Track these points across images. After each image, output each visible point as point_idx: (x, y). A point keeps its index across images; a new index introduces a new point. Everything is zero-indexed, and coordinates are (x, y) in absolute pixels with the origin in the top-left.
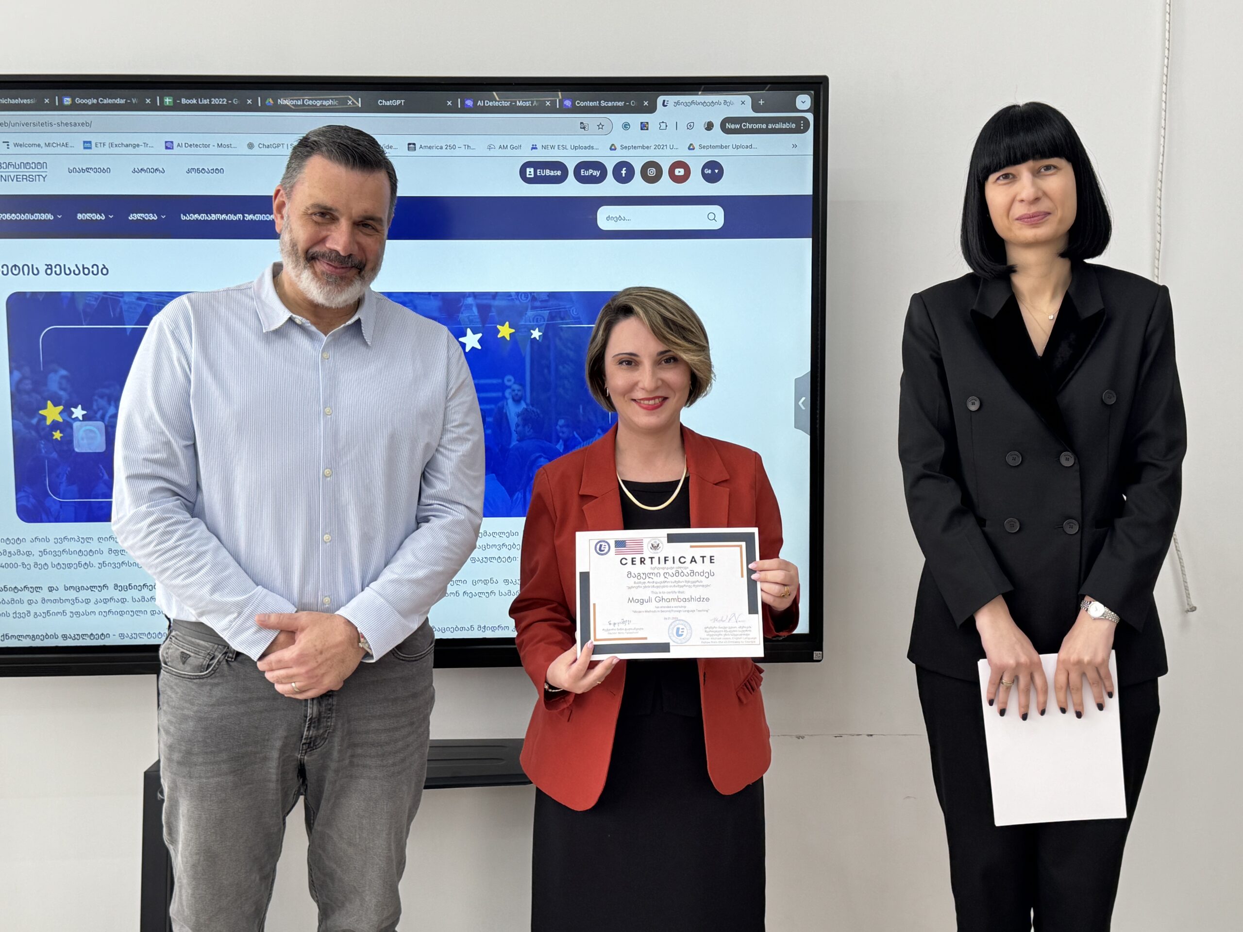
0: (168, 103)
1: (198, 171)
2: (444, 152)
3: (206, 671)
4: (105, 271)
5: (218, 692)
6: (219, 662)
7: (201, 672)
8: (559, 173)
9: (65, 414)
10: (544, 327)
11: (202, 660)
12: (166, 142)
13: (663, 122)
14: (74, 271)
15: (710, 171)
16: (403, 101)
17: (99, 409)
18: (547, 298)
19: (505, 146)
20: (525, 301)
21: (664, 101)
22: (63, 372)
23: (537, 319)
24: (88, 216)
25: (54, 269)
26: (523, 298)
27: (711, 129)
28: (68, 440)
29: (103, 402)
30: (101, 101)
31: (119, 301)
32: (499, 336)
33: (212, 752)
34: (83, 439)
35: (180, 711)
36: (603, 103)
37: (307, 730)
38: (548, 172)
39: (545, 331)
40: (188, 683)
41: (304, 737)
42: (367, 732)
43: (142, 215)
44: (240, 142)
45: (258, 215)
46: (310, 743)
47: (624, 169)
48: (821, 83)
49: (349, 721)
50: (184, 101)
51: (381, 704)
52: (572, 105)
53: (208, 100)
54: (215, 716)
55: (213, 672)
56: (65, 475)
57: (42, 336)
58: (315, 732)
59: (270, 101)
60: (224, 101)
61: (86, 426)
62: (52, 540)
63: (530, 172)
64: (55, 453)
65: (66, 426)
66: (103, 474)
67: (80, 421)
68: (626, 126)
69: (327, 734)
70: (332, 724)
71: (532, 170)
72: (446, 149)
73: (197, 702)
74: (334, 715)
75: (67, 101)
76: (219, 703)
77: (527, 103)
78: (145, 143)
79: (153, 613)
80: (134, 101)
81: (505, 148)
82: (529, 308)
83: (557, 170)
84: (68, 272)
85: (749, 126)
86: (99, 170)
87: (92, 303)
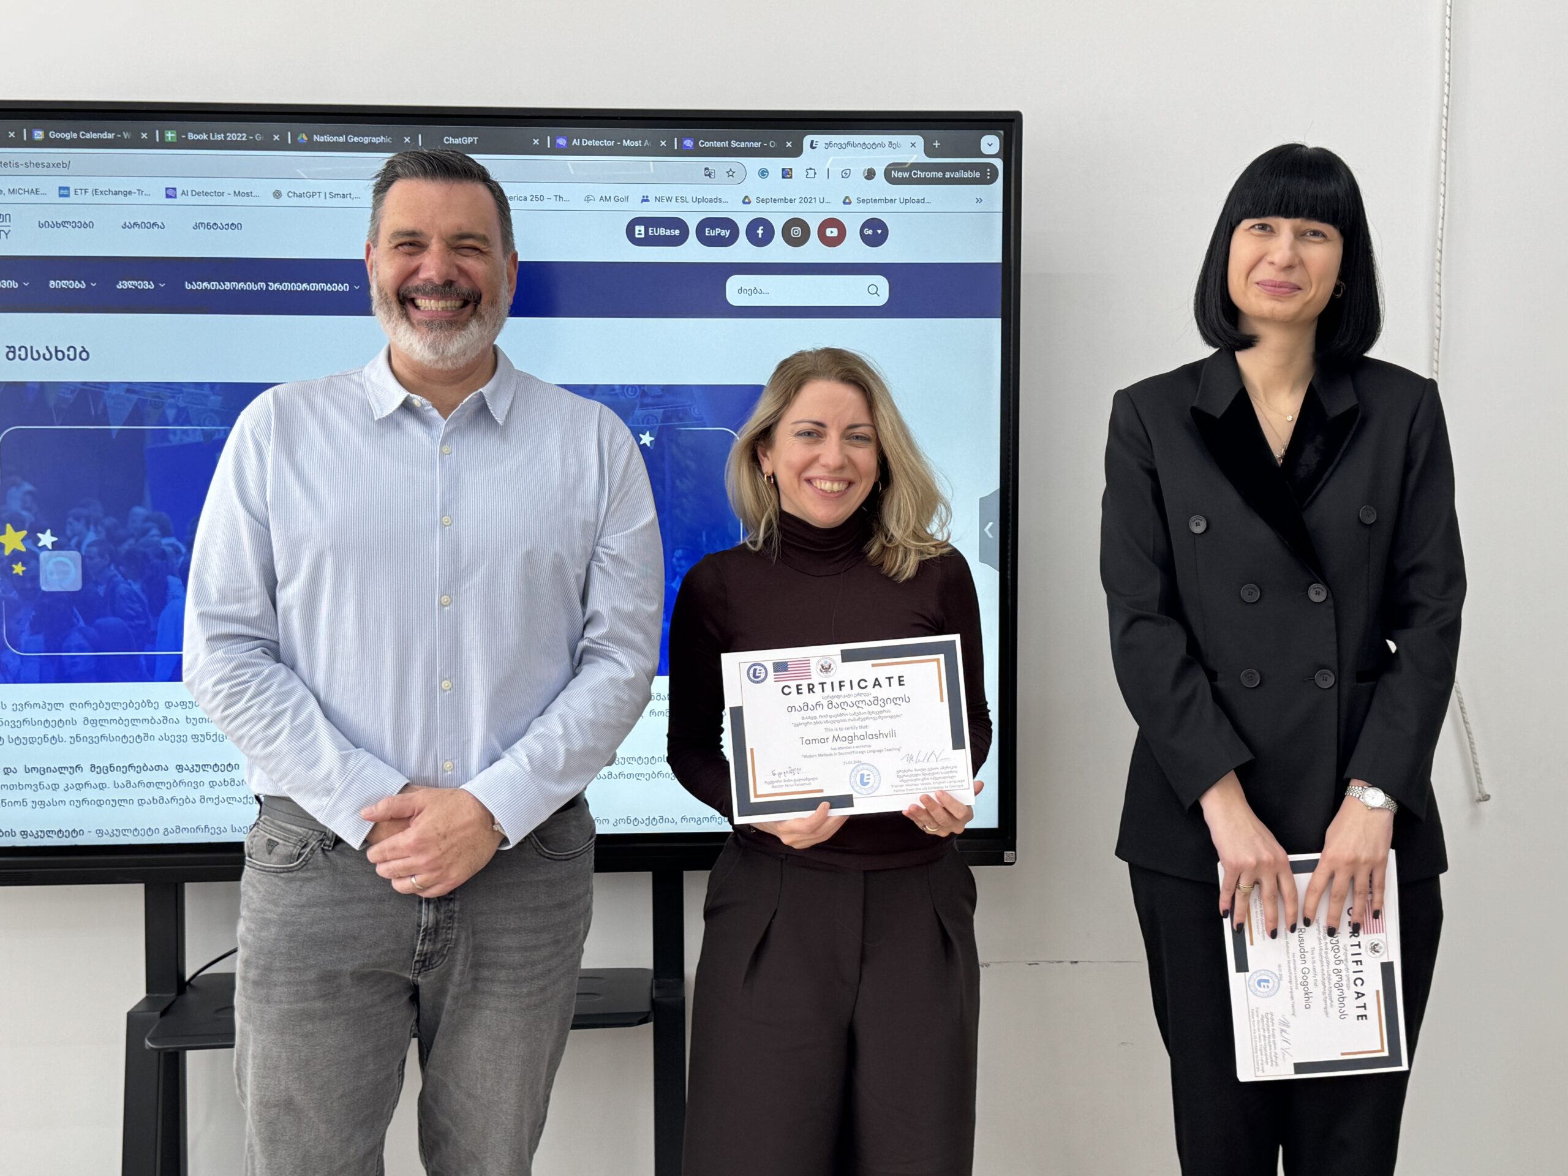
0: (170, 139)
1: (208, 226)
2: (528, 204)
3: (297, 861)
4: (84, 355)
7: (290, 863)
8: (677, 232)
9: (29, 541)
10: (657, 429)
12: (167, 189)
13: (811, 169)
14: (44, 355)
15: (870, 232)
16: (476, 138)
17: (74, 536)
18: (660, 393)
19: (608, 198)
20: (632, 398)
21: (812, 142)
22: (27, 487)
23: (648, 420)
24: (64, 284)
25: (17, 353)
26: (630, 393)
27: (873, 178)
28: (33, 576)
29: (79, 526)
30: (83, 135)
31: (103, 393)
34: (51, 574)
36: (734, 144)
37: (421, 944)
38: (662, 231)
39: (658, 433)
41: (417, 953)
42: (496, 950)
43: (134, 282)
44: (263, 188)
45: (286, 284)
46: (424, 961)
47: (761, 228)
48: (1013, 121)
49: (474, 934)
50: (191, 136)
52: (693, 146)
53: (222, 135)
56: (28, 622)
58: (431, 947)
59: (304, 137)
60: (242, 137)
61: (57, 556)
62: (10, 707)
63: (640, 230)
64: (15, 592)
65: (30, 557)
67: (49, 550)
68: (763, 173)
69: (447, 949)
70: (454, 936)
71: (642, 228)
72: (532, 201)
73: (284, 901)
74: (456, 925)
75: (39, 134)
77: (636, 142)
78: (139, 190)
79: (141, 802)
80: (126, 135)
81: (608, 199)
82: (638, 405)
83: (675, 229)
84: (36, 356)
85: (921, 174)
86: (79, 225)
87: (67, 396)
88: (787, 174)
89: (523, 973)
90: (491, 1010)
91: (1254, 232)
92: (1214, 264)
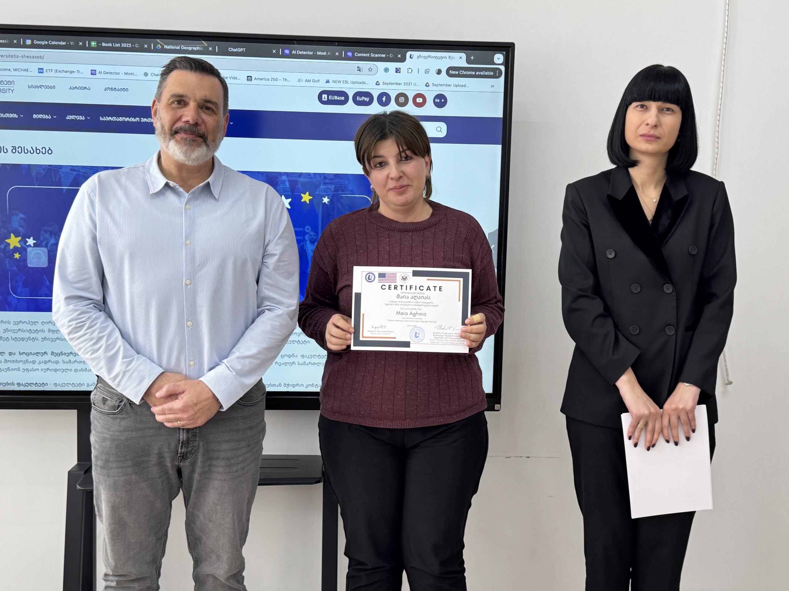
0: (93, 45)
1: (112, 89)
2: (270, 82)
3: (117, 409)
4: (50, 152)
5: (124, 423)
6: (125, 405)
7: (115, 410)
8: (343, 98)
9: (22, 242)
10: (331, 195)
11: (114, 403)
12: (92, 70)
13: (410, 68)
14: (30, 151)
15: (438, 101)
16: (244, 49)
17: (44, 240)
20: (319, 179)
22: (22, 216)
23: (327, 190)
24: (40, 116)
25: (17, 150)
26: (318, 177)
27: (440, 74)
28: (24, 259)
29: (47, 236)
30: (50, 42)
31: (59, 170)
32: (302, 201)
33: (121, 461)
34: (33, 258)
35: (101, 435)
36: (372, 55)
37: (181, 449)
38: (336, 98)
39: (331, 198)
40: (106, 417)
41: (179, 452)
42: (219, 451)
43: (75, 116)
44: (139, 71)
46: (183, 456)
47: (385, 97)
48: (510, 47)
49: (207, 443)
50: (104, 44)
51: (228, 433)
52: (352, 56)
53: (119, 44)
54: (123, 438)
55: (121, 411)
56: (22, 282)
57: (8, 193)
58: (186, 450)
59: (159, 46)
60: (129, 45)
61: (35, 250)
62: (12, 323)
63: (325, 97)
64: (15, 267)
65: (23, 250)
66: (45, 281)
68: (386, 70)
69: (194, 450)
70: (197, 445)
71: (326, 96)
72: (271, 80)
73: (112, 429)
74: (197, 439)
75: (28, 42)
76: (125, 430)
77: (324, 53)
78: (78, 71)
79: (76, 371)
80: (72, 43)
81: (309, 81)
82: (322, 183)
83: (342, 97)
84: (26, 151)
85: (464, 72)
86: (48, 87)
87: (42, 172)
88: (398, 70)
91: (638, 109)
92: (618, 124)
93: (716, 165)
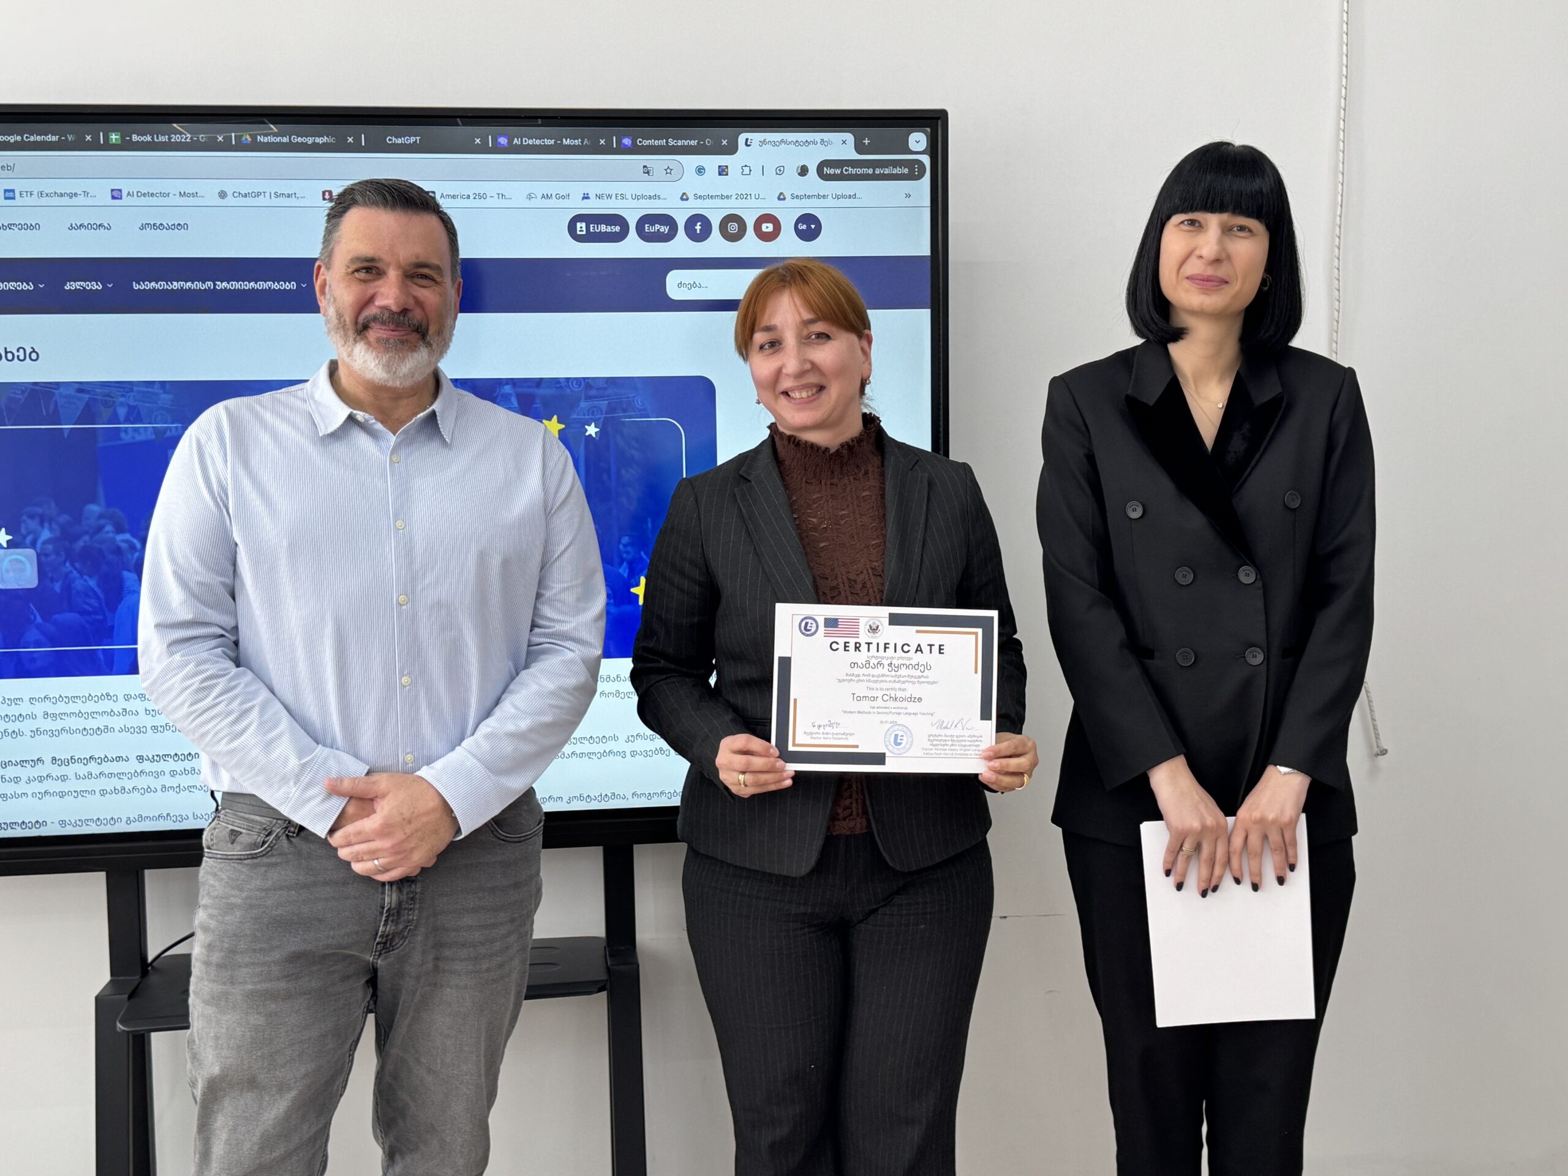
0: (114, 141)
1: (155, 227)
2: (471, 203)
3: (259, 848)
4: (34, 356)
5: (274, 874)
6: (279, 838)
8: (617, 229)
10: (601, 420)
11: (255, 837)
12: (112, 190)
13: (746, 166)
15: (804, 227)
16: (418, 138)
17: (29, 533)
18: (606, 385)
19: (549, 195)
20: (577, 390)
21: (747, 140)
23: (593, 411)
24: (12, 286)
26: (575, 385)
27: (806, 174)
29: (33, 524)
30: (27, 138)
31: (54, 393)
34: (7, 571)
35: (224, 901)
36: (671, 142)
37: (384, 926)
38: (603, 228)
39: (603, 426)
40: (237, 865)
41: (379, 935)
42: (457, 930)
43: (82, 283)
44: (208, 189)
45: (234, 283)
46: (386, 942)
48: (938, 118)
49: (435, 915)
50: (135, 138)
51: (475, 894)
52: (632, 144)
53: (166, 138)
54: (269, 903)
55: (272, 849)
58: (393, 928)
59: (247, 138)
60: (187, 139)
61: (12, 554)
63: (581, 227)
68: (700, 170)
69: (407, 930)
70: (415, 918)
71: (584, 225)
72: (474, 199)
73: (249, 886)
74: (417, 906)
77: (576, 141)
78: (85, 192)
79: (103, 793)
80: (70, 138)
81: (549, 197)
82: (583, 398)
83: (615, 226)
85: (852, 171)
86: (26, 227)
87: (18, 397)
88: (723, 171)
89: (482, 950)
90: (451, 988)
91: (1184, 227)
92: (1146, 259)
93: (1337, 332)
